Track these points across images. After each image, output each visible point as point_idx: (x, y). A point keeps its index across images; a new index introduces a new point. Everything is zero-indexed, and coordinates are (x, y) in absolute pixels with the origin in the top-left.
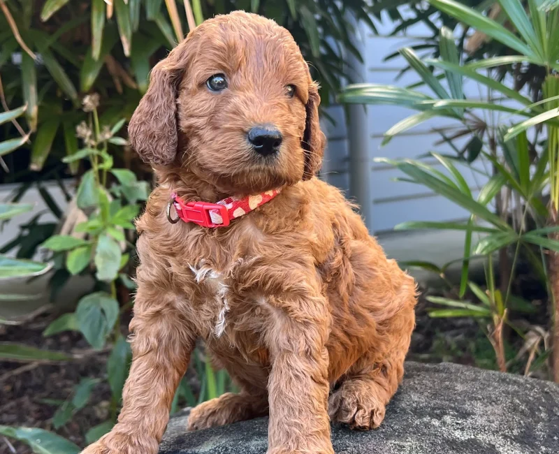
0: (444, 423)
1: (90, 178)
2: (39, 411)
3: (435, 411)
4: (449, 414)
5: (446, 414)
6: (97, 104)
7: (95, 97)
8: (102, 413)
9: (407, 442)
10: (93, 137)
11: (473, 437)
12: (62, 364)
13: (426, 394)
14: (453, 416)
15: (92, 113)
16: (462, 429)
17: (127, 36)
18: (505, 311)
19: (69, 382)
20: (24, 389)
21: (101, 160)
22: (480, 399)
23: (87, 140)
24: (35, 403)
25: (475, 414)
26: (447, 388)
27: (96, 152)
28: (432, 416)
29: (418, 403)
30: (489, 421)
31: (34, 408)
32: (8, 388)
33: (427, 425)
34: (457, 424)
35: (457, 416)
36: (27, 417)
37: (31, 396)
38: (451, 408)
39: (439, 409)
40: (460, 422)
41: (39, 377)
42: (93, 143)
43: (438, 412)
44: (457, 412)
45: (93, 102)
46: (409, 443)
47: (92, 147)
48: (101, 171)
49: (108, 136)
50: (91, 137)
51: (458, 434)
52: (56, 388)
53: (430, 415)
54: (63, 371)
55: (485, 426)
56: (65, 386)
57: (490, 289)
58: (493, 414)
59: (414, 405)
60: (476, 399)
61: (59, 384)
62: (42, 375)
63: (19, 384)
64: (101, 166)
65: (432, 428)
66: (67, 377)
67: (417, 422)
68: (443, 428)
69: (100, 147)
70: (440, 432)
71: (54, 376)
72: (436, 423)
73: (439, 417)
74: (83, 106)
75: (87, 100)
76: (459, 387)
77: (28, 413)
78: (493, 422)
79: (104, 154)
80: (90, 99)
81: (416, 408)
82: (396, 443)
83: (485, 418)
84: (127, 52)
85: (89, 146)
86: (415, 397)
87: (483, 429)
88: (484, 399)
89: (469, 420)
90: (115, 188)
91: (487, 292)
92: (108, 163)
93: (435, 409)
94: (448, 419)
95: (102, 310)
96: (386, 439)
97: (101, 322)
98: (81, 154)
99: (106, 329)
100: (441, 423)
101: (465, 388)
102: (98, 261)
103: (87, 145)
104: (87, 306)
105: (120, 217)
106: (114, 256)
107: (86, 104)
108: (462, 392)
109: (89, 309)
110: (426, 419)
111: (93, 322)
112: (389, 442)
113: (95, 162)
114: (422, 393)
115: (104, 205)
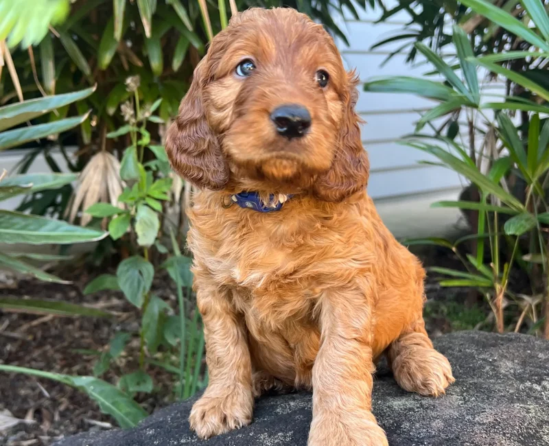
0: (545, 388)
1: (131, 153)
2: (64, 359)
3: (533, 377)
4: (547, 381)
5: (544, 380)
6: (139, 84)
7: (137, 78)
8: (121, 362)
9: (529, 405)
10: (135, 115)
12: (75, 317)
13: (517, 361)
15: (134, 93)
17: (147, 18)
18: (506, 282)
19: (86, 334)
20: (44, 338)
21: (140, 136)
23: (127, 118)
24: (57, 351)
26: (531, 357)
27: (135, 129)
28: (532, 381)
29: (515, 369)
31: (58, 356)
32: (30, 338)
33: (530, 389)
36: (54, 364)
37: (53, 345)
38: (545, 375)
39: (536, 376)
41: (56, 328)
42: (133, 120)
45: (135, 82)
46: (531, 407)
47: (133, 124)
48: (139, 147)
49: (147, 115)
50: (132, 116)
52: (75, 339)
53: (530, 381)
54: (77, 323)
56: (82, 337)
57: (494, 262)
59: (512, 371)
61: (77, 335)
62: (59, 326)
63: (39, 334)
64: (140, 142)
65: (536, 393)
66: (81, 328)
67: (521, 386)
69: (139, 124)
71: (70, 327)
72: (539, 388)
73: (539, 382)
74: (127, 86)
75: (129, 81)
76: (541, 355)
77: (55, 361)
79: (143, 131)
80: (132, 80)
81: (514, 374)
82: (522, 405)
84: (148, 33)
85: (131, 123)
86: (509, 364)
90: (152, 164)
91: (492, 264)
92: (146, 140)
93: (532, 375)
94: (545, 383)
95: (140, 273)
96: (512, 402)
97: (139, 282)
98: (123, 131)
99: (144, 289)
100: (542, 388)
101: (547, 357)
102: (139, 229)
103: (128, 122)
104: (126, 268)
105: (155, 189)
106: (152, 225)
107: (128, 84)
108: (545, 359)
109: (128, 270)
110: (528, 384)
111: (132, 283)
112: (516, 405)
113: (134, 139)
114: (513, 361)
115: (141, 177)
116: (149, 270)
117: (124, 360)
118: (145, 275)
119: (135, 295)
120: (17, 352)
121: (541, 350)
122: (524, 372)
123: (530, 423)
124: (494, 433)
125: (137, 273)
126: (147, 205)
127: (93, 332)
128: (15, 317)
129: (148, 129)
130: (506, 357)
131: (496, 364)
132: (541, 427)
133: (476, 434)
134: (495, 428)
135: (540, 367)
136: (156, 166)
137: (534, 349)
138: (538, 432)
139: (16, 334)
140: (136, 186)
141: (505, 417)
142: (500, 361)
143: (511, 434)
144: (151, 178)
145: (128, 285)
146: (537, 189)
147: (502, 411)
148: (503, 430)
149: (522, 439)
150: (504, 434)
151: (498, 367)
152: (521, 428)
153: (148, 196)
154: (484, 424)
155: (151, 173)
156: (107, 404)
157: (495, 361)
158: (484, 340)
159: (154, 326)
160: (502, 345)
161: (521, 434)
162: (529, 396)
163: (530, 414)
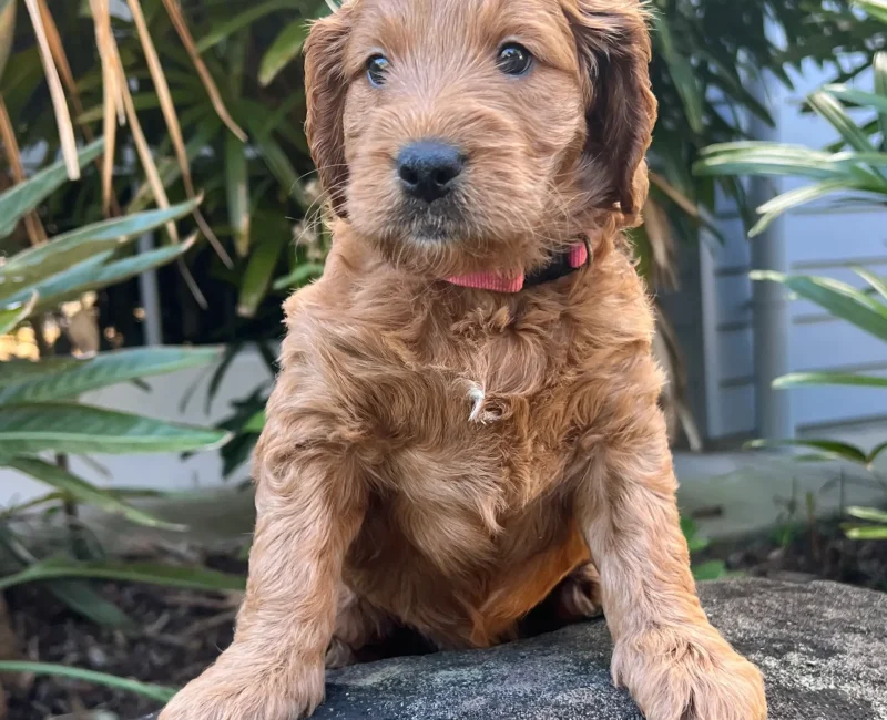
0: (786, 664)
3: (774, 645)
4: (798, 651)
5: (792, 650)
11: (832, 686)
13: (767, 620)
14: (804, 653)
16: (816, 675)
22: (862, 632)
25: (842, 652)
26: (810, 614)
28: (767, 652)
29: (747, 632)
30: (870, 665)
32: (196, 644)
34: (809, 665)
35: (811, 654)
39: (781, 641)
40: (813, 663)
43: (779, 646)
44: (814, 647)
51: (806, 681)
53: (763, 651)
55: (859, 673)
59: (741, 635)
60: (854, 631)
68: (782, 671)
70: (774, 677)
72: (771, 662)
73: (778, 654)
76: (831, 613)
78: (877, 666)
81: (741, 640)
83: (863, 659)
87: (856, 676)
88: (869, 631)
89: (833, 661)
93: (774, 642)
94: (794, 658)
98: (300, 273)
100: (780, 663)
107: (310, 194)
110: (758, 656)
114: (760, 618)
120: (165, 667)
121: (843, 607)
128: (182, 612)
139: (175, 639)
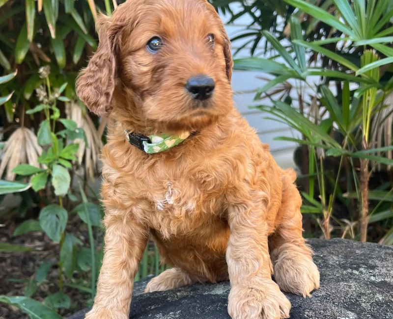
0: (361, 272)
1: (45, 126)
3: (353, 266)
4: (363, 268)
5: (360, 267)
6: (49, 73)
7: (48, 67)
10: (48, 96)
11: (383, 280)
12: (7, 256)
13: (340, 256)
14: (365, 268)
15: (46, 79)
16: (374, 276)
17: (52, 24)
19: (16, 268)
21: (52, 112)
22: (375, 258)
23: (41, 99)
25: (378, 267)
26: (351, 252)
27: (48, 107)
28: (352, 269)
29: (339, 261)
30: (388, 271)
33: (351, 274)
35: (367, 268)
38: (361, 263)
39: (355, 264)
40: (371, 271)
42: (46, 100)
43: (355, 266)
44: (367, 266)
45: (46, 71)
46: (353, 284)
47: (47, 103)
48: (51, 121)
49: (57, 95)
50: (45, 97)
51: (373, 278)
52: (8, 272)
53: (351, 268)
54: (9, 261)
55: (386, 274)
56: (13, 271)
57: (322, 195)
58: (388, 266)
60: (373, 258)
61: (9, 270)
64: (52, 117)
65: (356, 276)
66: (12, 264)
67: (345, 272)
68: (362, 275)
69: (51, 104)
70: (362, 278)
71: (3, 264)
72: (357, 273)
73: (357, 269)
74: (40, 74)
75: (41, 70)
76: (358, 251)
79: (54, 108)
80: (44, 70)
81: (339, 264)
82: (345, 283)
83: (385, 269)
84: (53, 35)
85: (45, 102)
86: (335, 258)
88: (377, 258)
89: (376, 270)
90: (62, 133)
91: (320, 197)
92: (57, 115)
93: (352, 264)
94: (362, 270)
95: (57, 216)
96: (338, 282)
97: (57, 224)
98: (38, 108)
99: (61, 228)
100: (360, 272)
101: (362, 252)
102: (55, 182)
103: (42, 102)
104: (46, 213)
105: (66, 152)
106: (65, 178)
107: (41, 73)
108: (361, 254)
109: (47, 215)
110: (350, 270)
111: (51, 224)
112: (341, 283)
113: (48, 114)
114: (338, 256)
115: (54, 144)
116: (64, 214)
117: (47, 287)
118: (61, 218)
119: (54, 234)
121: (358, 248)
122: (346, 263)
123: (351, 295)
124: (326, 302)
125: (54, 217)
126: (59, 164)
127: (22, 267)
129: (57, 106)
130: (333, 253)
131: (325, 258)
132: (360, 297)
133: (314, 303)
134: (327, 299)
135: (358, 259)
136: (66, 134)
137: (353, 248)
138: (357, 301)
140: (50, 150)
141: (333, 291)
142: (329, 256)
143: (339, 303)
144: (62, 144)
145: (48, 226)
146: (351, 139)
147: (331, 288)
148: (333, 300)
149: (347, 306)
150: (334, 303)
151: (327, 260)
152: (345, 299)
153: (60, 158)
154: (318, 297)
155: (61, 140)
156: (36, 316)
157: (325, 256)
158: (317, 243)
159: (70, 257)
160: (330, 245)
161: (346, 303)
162: (350, 278)
163: (352, 289)
